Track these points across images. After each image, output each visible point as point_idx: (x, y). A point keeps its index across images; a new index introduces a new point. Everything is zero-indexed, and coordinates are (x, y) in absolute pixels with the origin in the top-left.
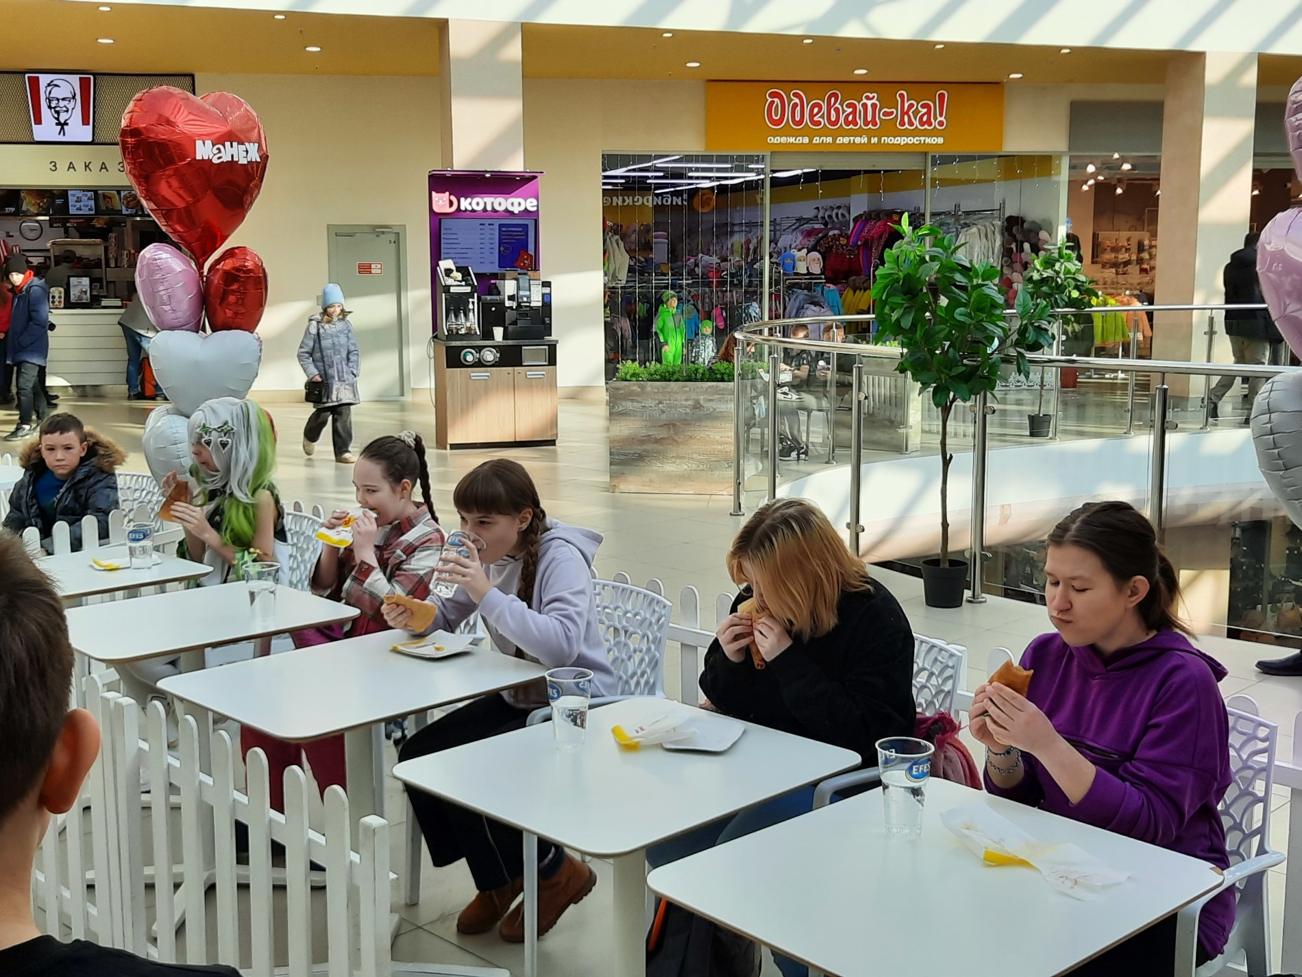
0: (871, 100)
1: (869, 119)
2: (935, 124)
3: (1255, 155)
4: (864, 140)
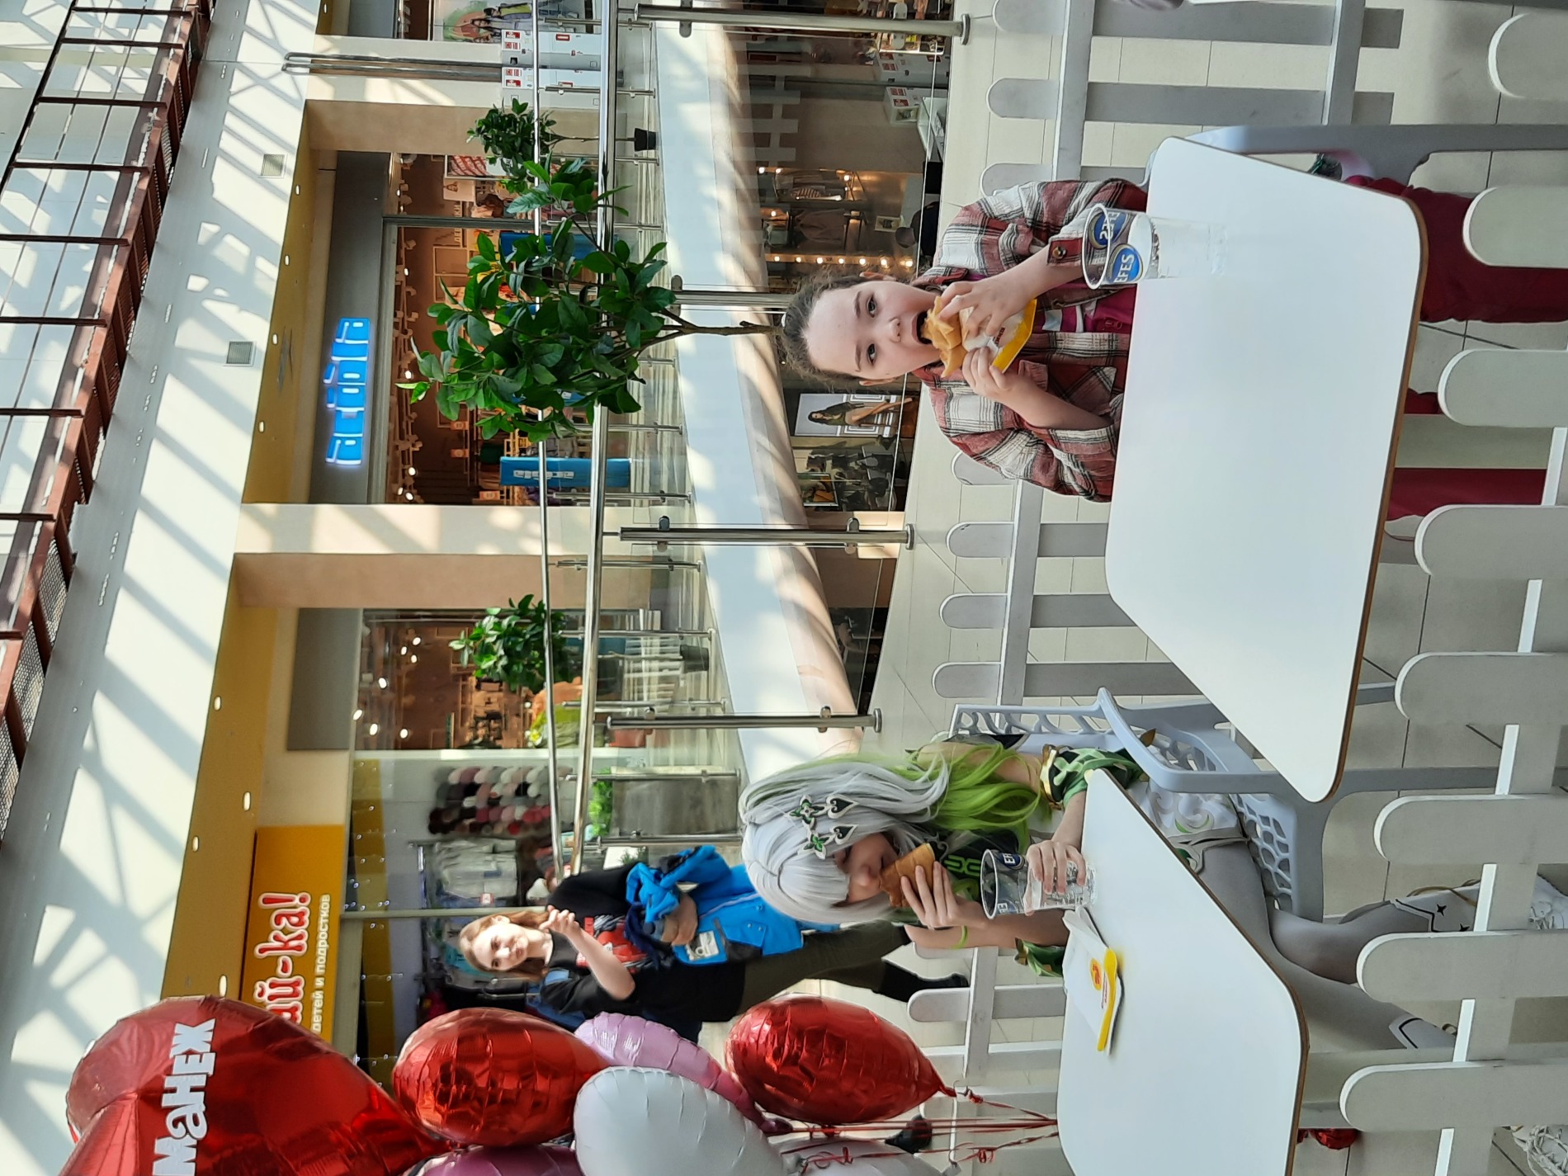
0: (263, 990)
1: (290, 990)
2: (303, 907)
3: (369, 503)
4: (318, 997)
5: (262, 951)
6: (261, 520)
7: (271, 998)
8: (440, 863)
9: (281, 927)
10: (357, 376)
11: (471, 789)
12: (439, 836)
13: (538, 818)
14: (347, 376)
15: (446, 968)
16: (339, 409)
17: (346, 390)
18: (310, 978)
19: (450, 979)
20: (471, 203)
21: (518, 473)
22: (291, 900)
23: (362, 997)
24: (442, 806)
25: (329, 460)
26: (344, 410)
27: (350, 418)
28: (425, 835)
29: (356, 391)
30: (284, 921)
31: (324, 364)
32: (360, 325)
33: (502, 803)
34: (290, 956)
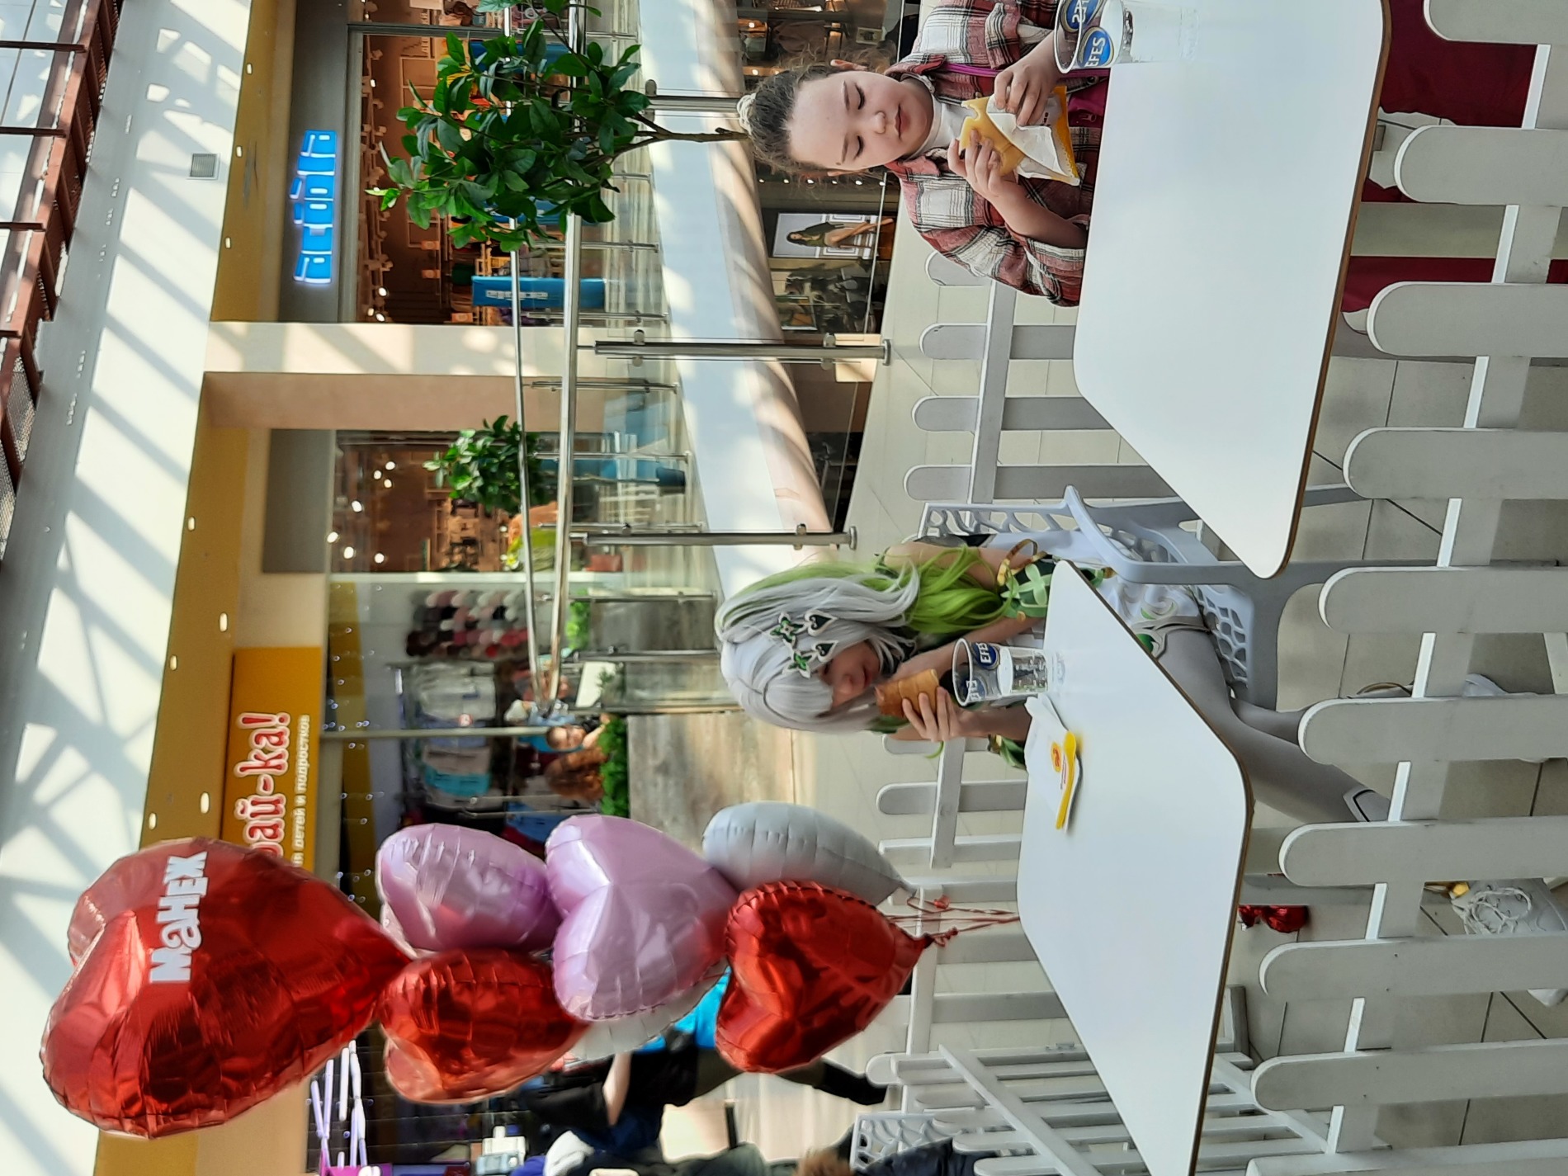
0: (245, 808)
1: (271, 808)
2: (282, 727)
3: (339, 321)
4: (299, 815)
5: (243, 769)
6: (232, 340)
7: (253, 815)
8: (418, 685)
9: (261, 746)
10: (324, 191)
11: (448, 612)
12: (416, 659)
13: (516, 642)
14: (314, 191)
15: (426, 787)
16: (306, 225)
17: (313, 206)
18: (291, 795)
19: (430, 798)
20: (439, 12)
21: (491, 294)
22: (269, 720)
23: (343, 814)
24: (419, 628)
25: (298, 278)
26: (311, 226)
27: (318, 235)
28: (402, 657)
29: (323, 207)
30: (264, 741)
31: (290, 179)
32: (326, 138)
33: (479, 626)
34: (272, 775)
